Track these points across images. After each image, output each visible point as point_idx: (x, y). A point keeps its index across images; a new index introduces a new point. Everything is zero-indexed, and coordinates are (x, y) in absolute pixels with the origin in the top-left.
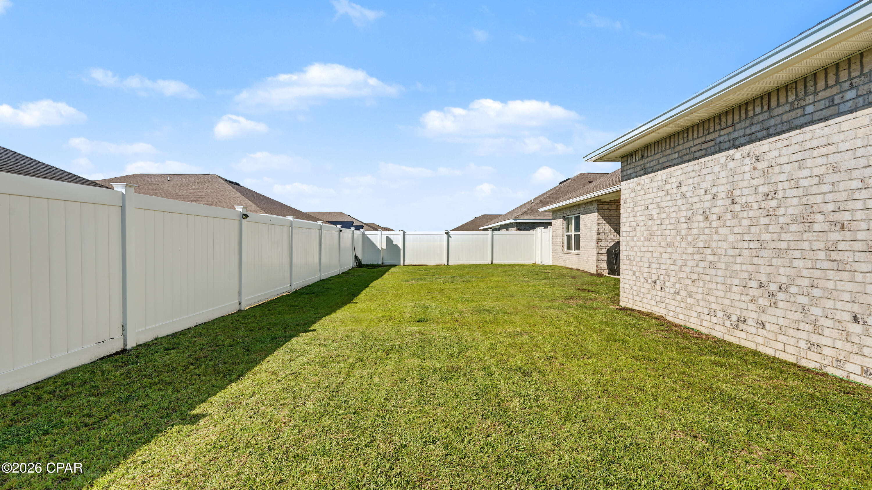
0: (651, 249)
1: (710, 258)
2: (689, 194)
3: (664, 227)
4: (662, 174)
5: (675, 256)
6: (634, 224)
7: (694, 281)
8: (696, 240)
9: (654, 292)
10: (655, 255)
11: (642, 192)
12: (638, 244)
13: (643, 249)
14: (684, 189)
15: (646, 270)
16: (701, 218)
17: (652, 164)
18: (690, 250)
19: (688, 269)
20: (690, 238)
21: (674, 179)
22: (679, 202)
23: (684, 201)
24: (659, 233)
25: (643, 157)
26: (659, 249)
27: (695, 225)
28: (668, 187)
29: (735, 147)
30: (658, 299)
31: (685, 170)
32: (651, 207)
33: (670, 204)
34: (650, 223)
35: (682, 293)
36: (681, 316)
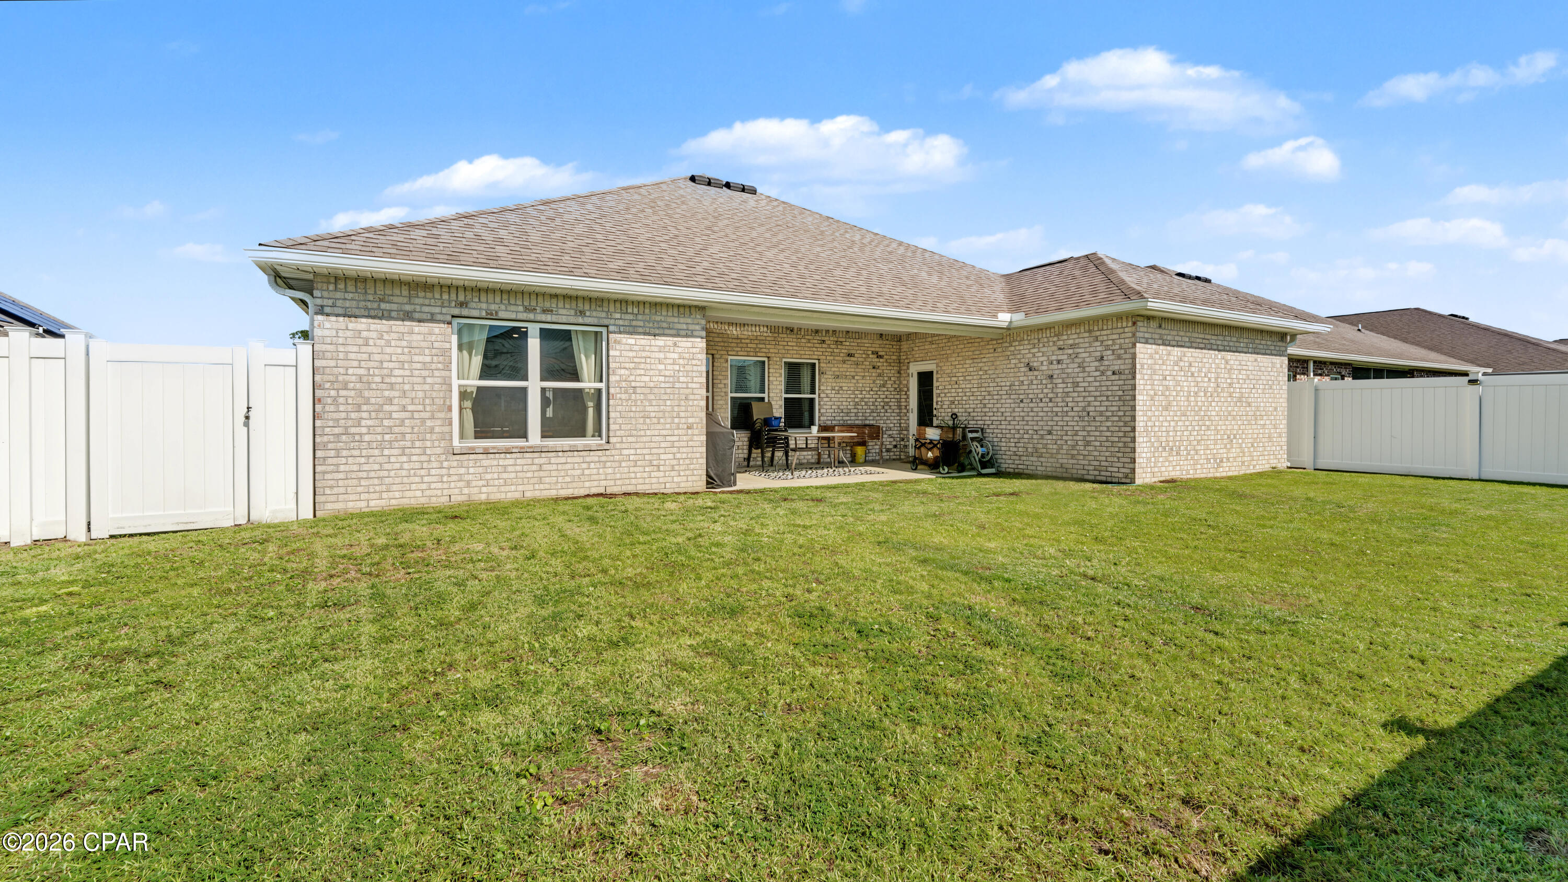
0: (1168, 418)
1: (1207, 423)
2: (1196, 374)
3: (1179, 398)
4: (1177, 351)
5: (1187, 423)
6: (1152, 393)
7: (1198, 441)
8: (1200, 410)
9: (1171, 459)
10: (1172, 424)
11: (1160, 362)
12: (1157, 413)
13: (1161, 419)
14: (1193, 369)
15: (1164, 439)
16: (1202, 394)
17: (1169, 337)
18: (1197, 418)
19: (1195, 433)
20: (1197, 409)
21: (1186, 359)
22: (1190, 379)
23: (1193, 379)
24: (1175, 403)
25: (1160, 327)
26: (1176, 418)
27: (1199, 399)
28: (1182, 364)
29: (1219, 351)
30: (1174, 463)
31: (1194, 354)
32: (1168, 378)
33: (1183, 379)
34: (1167, 393)
35: (1192, 452)
36: (1191, 472)
